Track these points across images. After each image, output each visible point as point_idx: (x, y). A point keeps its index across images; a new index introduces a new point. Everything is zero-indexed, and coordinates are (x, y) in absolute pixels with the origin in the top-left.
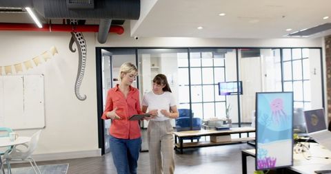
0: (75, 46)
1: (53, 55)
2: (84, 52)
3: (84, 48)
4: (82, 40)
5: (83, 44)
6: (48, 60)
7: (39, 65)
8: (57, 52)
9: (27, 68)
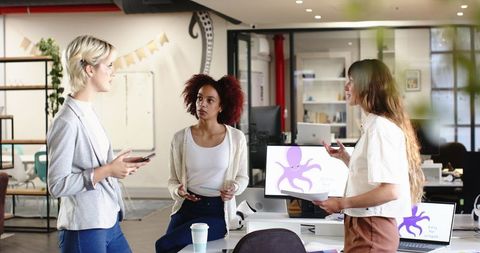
0: (196, 30)
1: (162, 44)
2: (210, 38)
3: (209, 32)
4: (207, 20)
5: (208, 26)
6: (155, 52)
7: (143, 59)
8: (167, 41)
9: (128, 65)
